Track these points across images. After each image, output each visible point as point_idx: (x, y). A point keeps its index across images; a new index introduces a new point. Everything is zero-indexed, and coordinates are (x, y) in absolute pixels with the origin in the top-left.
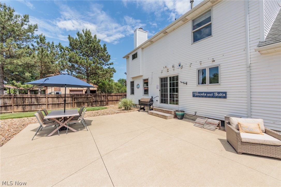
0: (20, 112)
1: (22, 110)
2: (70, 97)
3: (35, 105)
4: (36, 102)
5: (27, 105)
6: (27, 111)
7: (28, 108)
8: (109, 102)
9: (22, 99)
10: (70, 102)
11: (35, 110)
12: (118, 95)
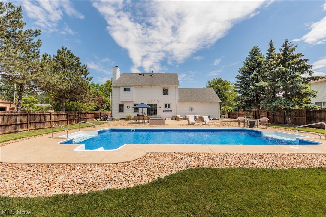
0: (33, 130)
1: (34, 128)
2: (65, 115)
3: (43, 122)
4: (43, 120)
5: (38, 123)
6: (38, 129)
7: (38, 126)
8: (87, 120)
9: (34, 116)
10: (65, 119)
11: (44, 127)
12: (91, 114)
